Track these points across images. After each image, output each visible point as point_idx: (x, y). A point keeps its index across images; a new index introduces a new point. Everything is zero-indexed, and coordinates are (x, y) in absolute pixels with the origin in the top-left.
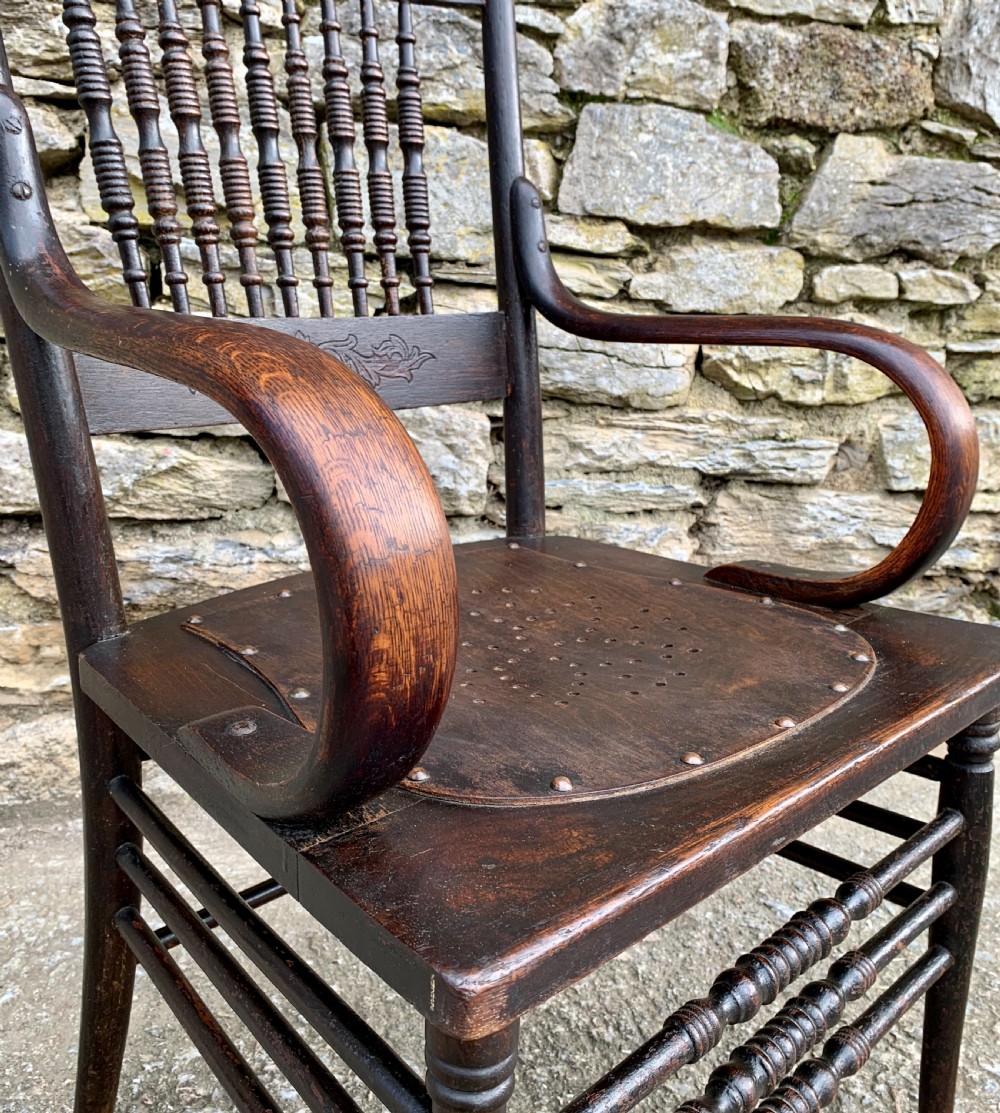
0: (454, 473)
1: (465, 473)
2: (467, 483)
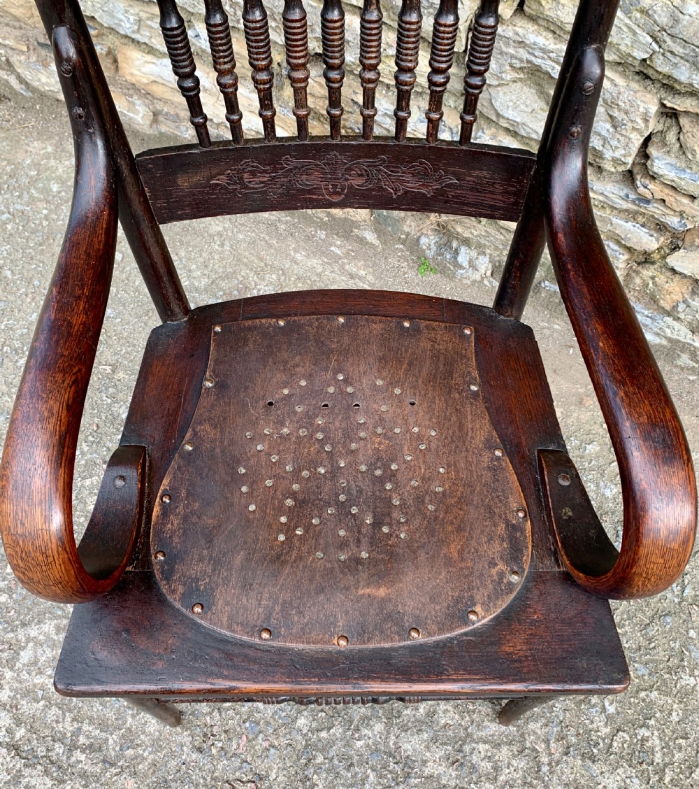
0: (605, 140)
1: (614, 143)
2: (614, 151)
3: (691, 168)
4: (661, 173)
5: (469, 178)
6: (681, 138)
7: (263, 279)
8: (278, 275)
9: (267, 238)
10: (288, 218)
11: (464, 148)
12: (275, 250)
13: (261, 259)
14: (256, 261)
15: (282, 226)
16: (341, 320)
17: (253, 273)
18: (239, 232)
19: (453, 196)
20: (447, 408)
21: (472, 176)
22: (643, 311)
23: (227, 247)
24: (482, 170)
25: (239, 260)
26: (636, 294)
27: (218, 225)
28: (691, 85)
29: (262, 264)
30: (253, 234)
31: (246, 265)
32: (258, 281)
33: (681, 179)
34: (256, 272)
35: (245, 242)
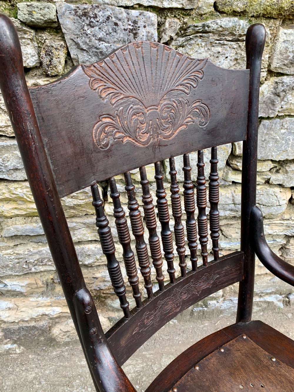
3: (232, 241)
4: (224, 247)
5: (222, 272)
6: (224, 233)
7: (73, 387)
8: (79, 379)
9: (62, 364)
10: (67, 348)
11: (218, 261)
12: (69, 367)
13: (65, 377)
14: (63, 380)
15: (66, 353)
16: (197, 368)
17: (66, 387)
18: (45, 370)
19: (218, 282)
20: (276, 377)
21: (224, 271)
22: (234, 299)
23: (43, 383)
24: (226, 266)
25: (54, 385)
26: (229, 294)
27: (31, 374)
28: (226, 216)
29: (67, 379)
30: (53, 367)
31: (59, 385)
32: (70, 389)
33: (231, 246)
34: (66, 385)
35: (51, 373)
